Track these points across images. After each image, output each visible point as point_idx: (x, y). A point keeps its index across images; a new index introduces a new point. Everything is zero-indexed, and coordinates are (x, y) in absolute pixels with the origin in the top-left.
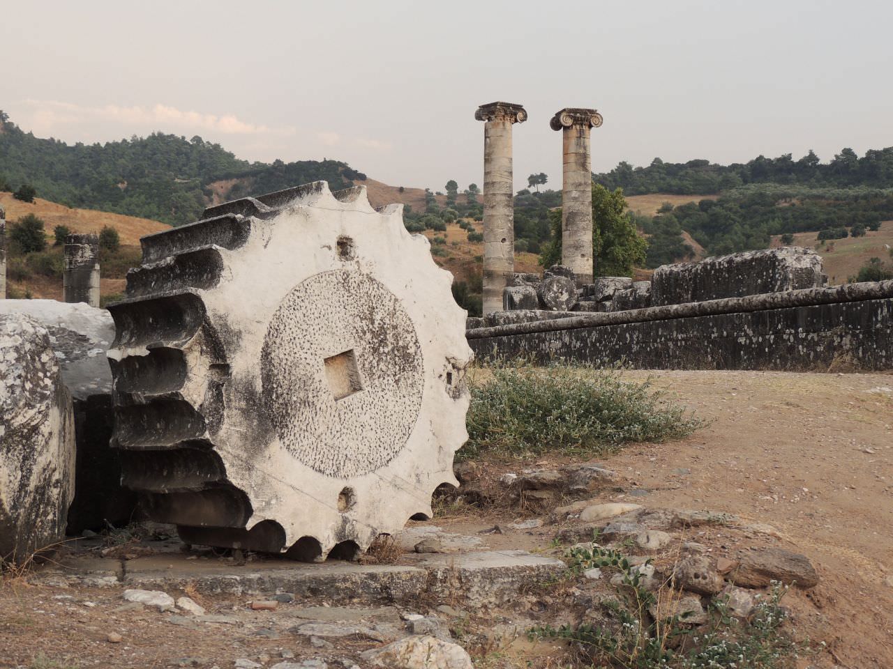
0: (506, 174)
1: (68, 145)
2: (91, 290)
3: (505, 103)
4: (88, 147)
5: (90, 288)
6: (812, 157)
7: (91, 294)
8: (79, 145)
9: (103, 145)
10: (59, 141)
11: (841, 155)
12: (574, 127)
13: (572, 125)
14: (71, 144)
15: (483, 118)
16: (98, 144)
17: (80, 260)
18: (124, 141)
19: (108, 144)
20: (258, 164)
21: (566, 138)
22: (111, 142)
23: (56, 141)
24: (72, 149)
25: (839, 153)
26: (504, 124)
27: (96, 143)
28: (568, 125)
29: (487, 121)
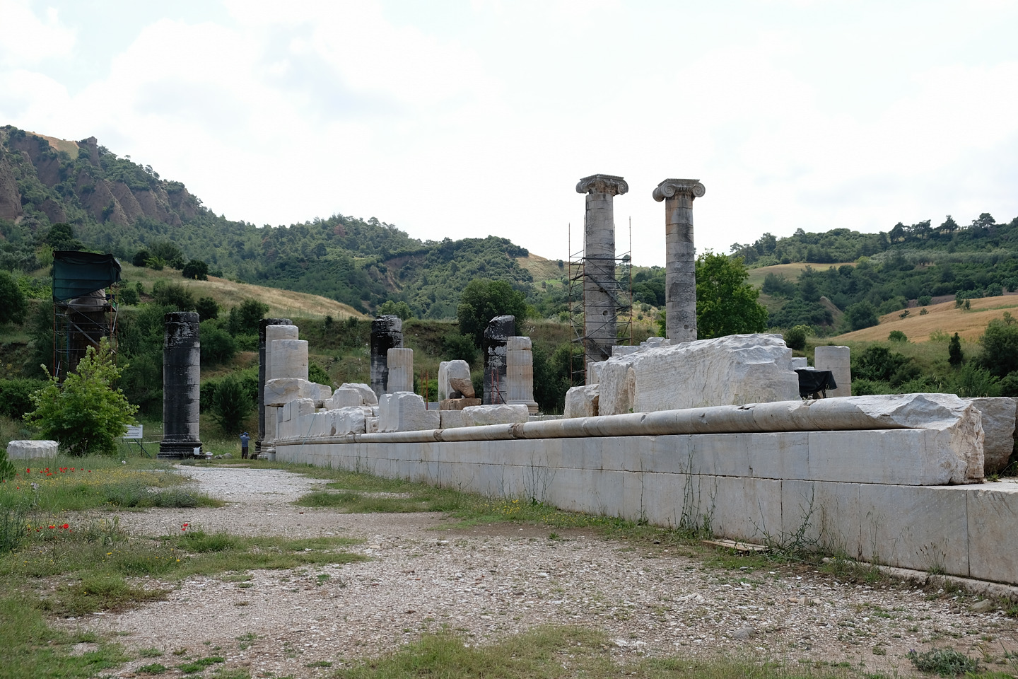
0: (607, 246)
1: (257, 227)
2: (190, 368)
3: (605, 175)
4: (275, 228)
5: (189, 366)
6: (950, 224)
7: (190, 372)
8: (267, 227)
9: (288, 227)
10: (249, 223)
11: (979, 220)
12: (676, 197)
13: (674, 196)
14: (259, 225)
15: (584, 191)
16: (284, 226)
17: (178, 338)
18: (308, 222)
19: (292, 226)
20: (430, 242)
21: (668, 208)
22: (295, 224)
23: (246, 224)
24: (261, 230)
25: (977, 218)
26: (604, 196)
27: (282, 225)
28: (670, 195)
29: (588, 193)
